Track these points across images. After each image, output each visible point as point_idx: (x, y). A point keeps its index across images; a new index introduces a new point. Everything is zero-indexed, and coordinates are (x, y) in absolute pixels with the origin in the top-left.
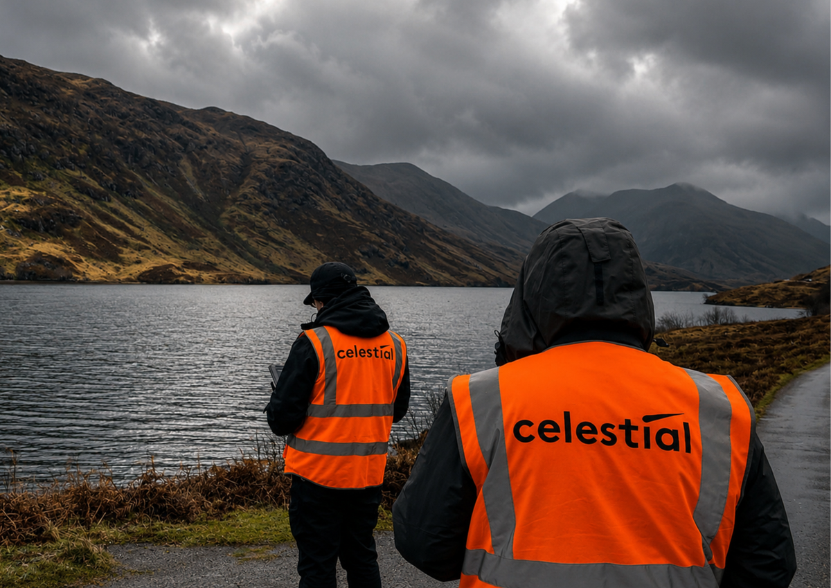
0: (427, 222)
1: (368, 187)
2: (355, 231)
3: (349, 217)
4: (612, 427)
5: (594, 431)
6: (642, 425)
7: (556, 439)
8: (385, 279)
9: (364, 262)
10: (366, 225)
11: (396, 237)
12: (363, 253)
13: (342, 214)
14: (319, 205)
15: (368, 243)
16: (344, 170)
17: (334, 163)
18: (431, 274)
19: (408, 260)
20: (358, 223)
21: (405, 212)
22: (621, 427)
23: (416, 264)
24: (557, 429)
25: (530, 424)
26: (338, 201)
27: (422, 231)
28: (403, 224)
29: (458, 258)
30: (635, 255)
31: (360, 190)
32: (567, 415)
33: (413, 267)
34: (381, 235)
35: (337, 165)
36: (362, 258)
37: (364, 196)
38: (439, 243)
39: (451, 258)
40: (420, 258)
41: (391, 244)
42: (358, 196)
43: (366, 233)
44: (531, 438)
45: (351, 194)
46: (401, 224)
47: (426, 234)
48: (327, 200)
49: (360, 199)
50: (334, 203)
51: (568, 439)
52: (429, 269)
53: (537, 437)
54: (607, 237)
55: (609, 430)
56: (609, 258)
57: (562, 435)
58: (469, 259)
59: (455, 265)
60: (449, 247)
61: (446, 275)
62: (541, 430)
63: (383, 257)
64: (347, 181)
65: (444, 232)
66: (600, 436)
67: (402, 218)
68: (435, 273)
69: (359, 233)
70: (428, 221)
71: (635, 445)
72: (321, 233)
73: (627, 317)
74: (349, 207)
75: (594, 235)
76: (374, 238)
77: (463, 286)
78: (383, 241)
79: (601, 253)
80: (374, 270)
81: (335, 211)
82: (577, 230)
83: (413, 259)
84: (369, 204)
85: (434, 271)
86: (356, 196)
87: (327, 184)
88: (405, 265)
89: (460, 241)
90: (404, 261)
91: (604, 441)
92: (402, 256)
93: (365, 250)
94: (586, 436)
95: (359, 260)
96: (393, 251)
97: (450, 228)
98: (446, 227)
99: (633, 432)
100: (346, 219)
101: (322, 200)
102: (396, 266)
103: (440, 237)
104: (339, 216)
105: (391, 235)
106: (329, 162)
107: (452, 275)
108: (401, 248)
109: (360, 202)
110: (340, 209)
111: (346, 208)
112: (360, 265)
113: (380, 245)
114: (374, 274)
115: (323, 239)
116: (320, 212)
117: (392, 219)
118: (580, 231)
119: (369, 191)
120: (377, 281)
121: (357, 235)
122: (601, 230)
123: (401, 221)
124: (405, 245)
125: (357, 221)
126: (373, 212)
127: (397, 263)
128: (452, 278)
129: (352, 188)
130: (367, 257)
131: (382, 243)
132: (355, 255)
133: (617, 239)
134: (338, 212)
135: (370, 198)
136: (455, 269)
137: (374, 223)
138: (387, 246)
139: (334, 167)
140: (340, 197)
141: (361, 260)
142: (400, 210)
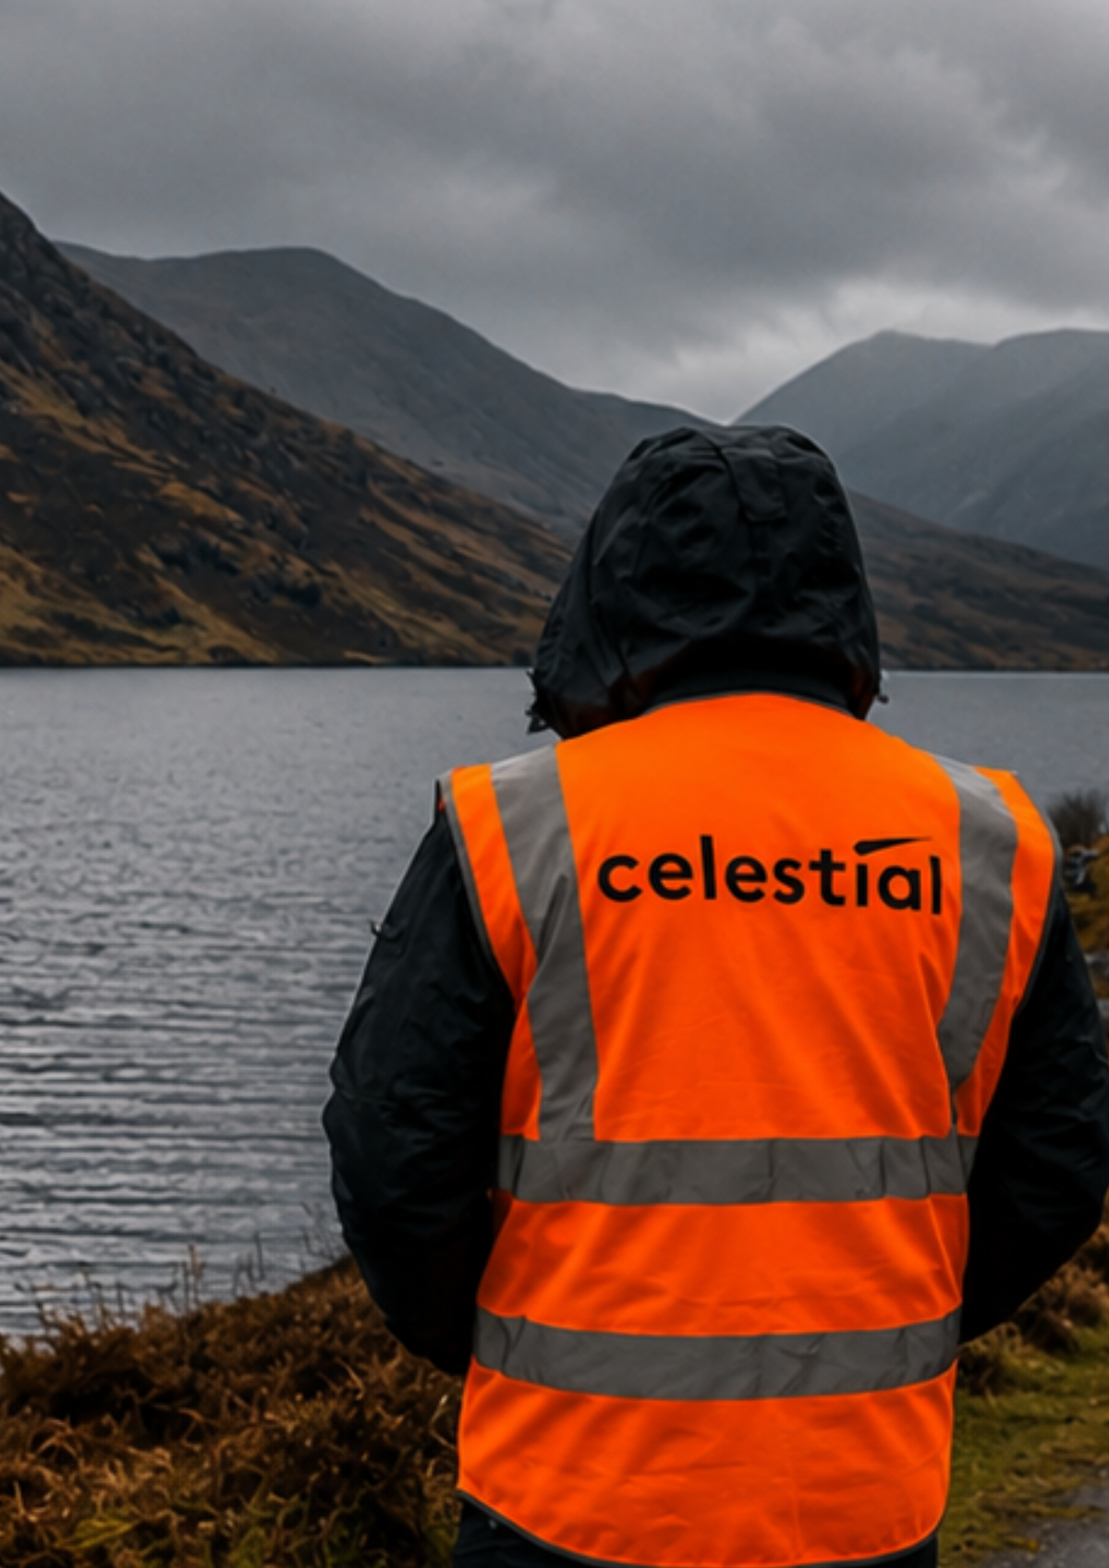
0: (380, 450)
1: (182, 333)
2: (140, 483)
3: (118, 438)
4: (796, 865)
5: (760, 875)
6: (851, 859)
7: (684, 892)
8: (242, 642)
9: (166, 585)
10: (174, 460)
11: (277, 502)
12: (168, 559)
13: (92, 427)
14: (17, 397)
15: (183, 525)
16: (99, 278)
17: (61, 251)
18: (395, 625)
19: (318, 578)
20: (147, 456)
21: (302, 416)
22: (814, 866)
23: (343, 592)
24: (686, 872)
25: (629, 862)
26: (79, 384)
27: (362, 481)
28: (301, 457)
29: (482, 570)
30: (841, 508)
31: (151, 343)
32: (707, 842)
33: (336, 601)
34: (226, 496)
35: (75, 261)
36: (163, 574)
37: (163, 362)
38: (417, 517)
39: (456, 570)
40: (356, 573)
41: (260, 525)
42: (147, 363)
43: (175, 489)
44: (634, 892)
45: (121, 359)
46: (291, 457)
47: (377, 490)
48: (38, 376)
49: (155, 372)
50: (65, 388)
51: (710, 892)
52: (385, 605)
53: (648, 892)
54: (782, 470)
55: (789, 871)
56: (783, 513)
57: (697, 884)
58: (515, 571)
59: (475, 592)
60: (456, 535)
61: (445, 628)
62: (656, 874)
63: (233, 571)
64: (106, 313)
65: (437, 483)
66: (772, 885)
67: (293, 435)
68: (410, 621)
69: (153, 489)
70: (382, 443)
71: (839, 901)
72: (19, 491)
73: (821, 640)
74: (115, 402)
75: (752, 463)
76: (201, 504)
77: (499, 664)
78: (232, 515)
79: (767, 502)
80: (201, 612)
81: (65, 414)
82: (713, 453)
83: (332, 575)
84: (185, 393)
85: (405, 614)
86: (136, 364)
87: (39, 325)
88: (308, 596)
89: (488, 511)
90: (304, 582)
91: (779, 896)
92: (298, 568)
93: (173, 545)
94: (745, 886)
95: (152, 580)
96: (266, 549)
97: (450, 466)
98: (439, 464)
99: (836, 875)
100: (108, 443)
101: (27, 382)
102: (279, 601)
103: (424, 498)
104: (83, 431)
105: (260, 494)
106: (48, 249)
107: (464, 629)
108: (294, 542)
109: (155, 386)
110: (84, 410)
111: (107, 405)
112: (156, 596)
113: (221, 529)
114: (203, 628)
115: (29, 512)
116: (17, 417)
117: (263, 439)
118: (720, 457)
119: (181, 345)
120: (214, 652)
121: (147, 497)
122: (767, 453)
123: (290, 448)
124: (304, 528)
125: (146, 447)
126: (197, 419)
127: (280, 588)
128: (467, 639)
129: (124, 335)
130: (179, 571)
131: (230, 525)
132: (134, 562)
133: (802, 472)
134: (77, 420)
135: (185, 370)
136: (475, 605)
137: (203, 456)
138: (247, 532)
139: (64, 266)
140: (83, 368)
141: (159, 579)
142: (288, 412)
